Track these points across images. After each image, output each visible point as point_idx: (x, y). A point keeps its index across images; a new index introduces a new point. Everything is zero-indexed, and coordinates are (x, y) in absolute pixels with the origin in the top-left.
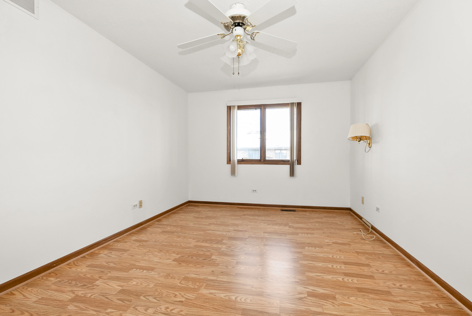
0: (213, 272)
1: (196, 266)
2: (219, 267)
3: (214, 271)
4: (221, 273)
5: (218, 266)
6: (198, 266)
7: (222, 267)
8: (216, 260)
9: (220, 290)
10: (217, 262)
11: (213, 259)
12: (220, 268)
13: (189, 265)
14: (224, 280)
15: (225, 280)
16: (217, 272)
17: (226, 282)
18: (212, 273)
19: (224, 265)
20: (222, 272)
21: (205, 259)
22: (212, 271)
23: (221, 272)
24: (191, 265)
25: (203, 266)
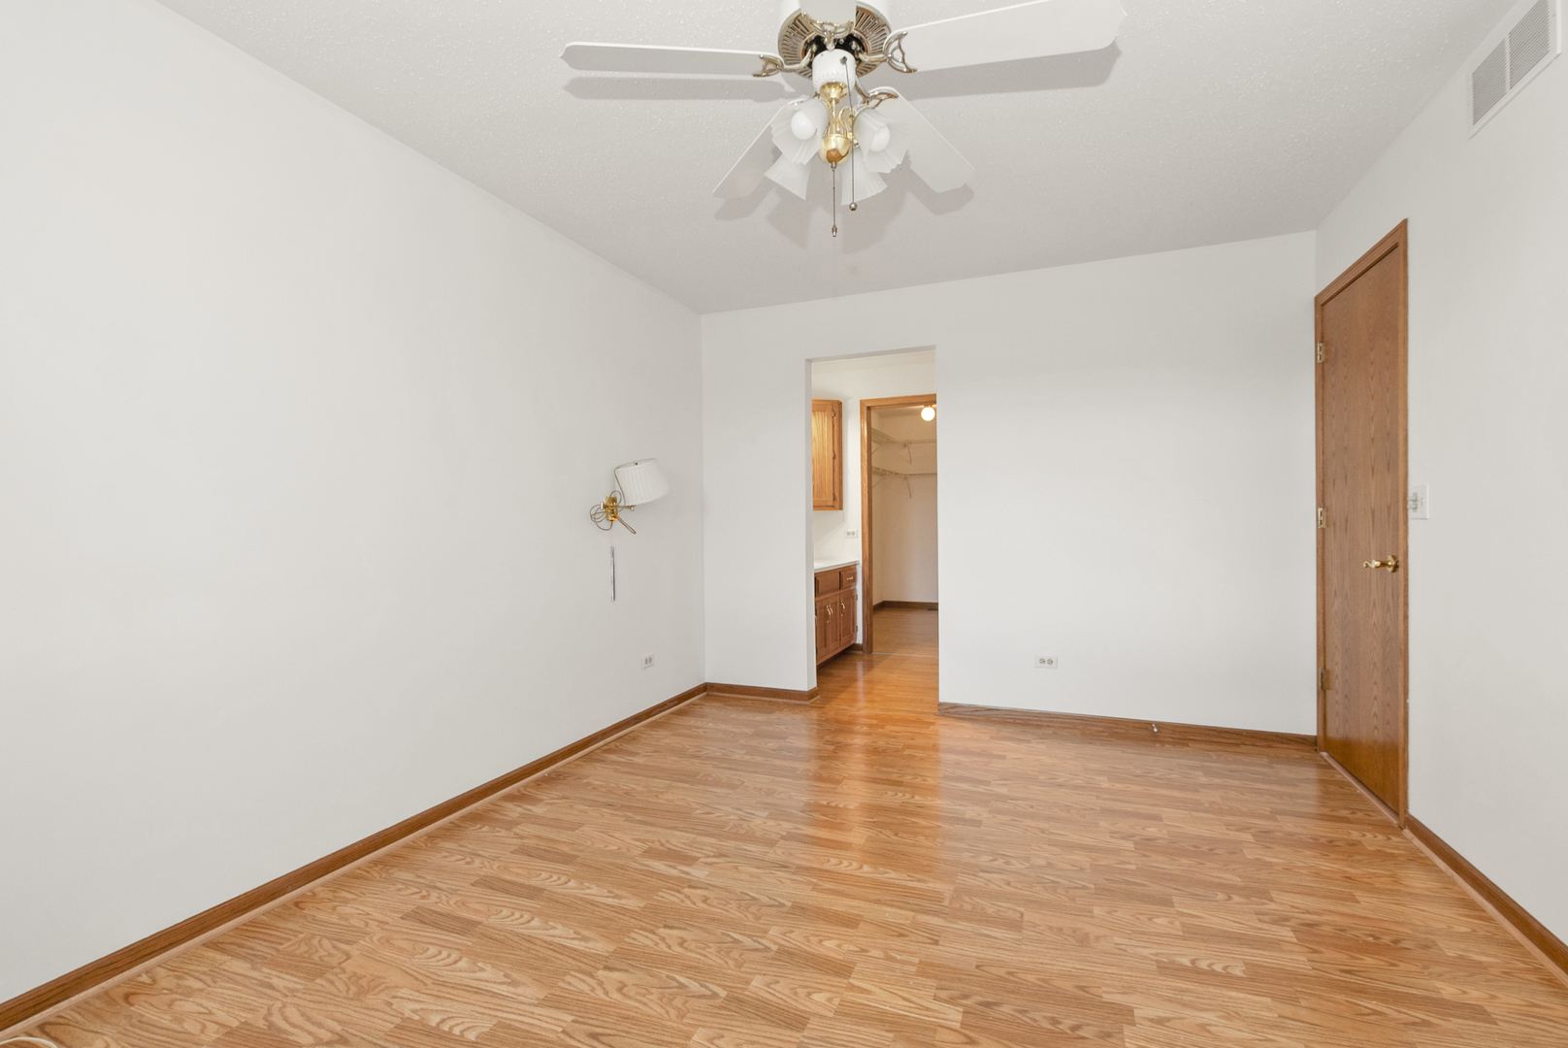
0: (932, 939)
1: (1010, 973)
2: (916, 960)
3: (930, 941)
4: (906, 933)
5: (921, 962)
6: (1002, 972)
7: (904, 957)
8: (936, 998)
9: (898, 886)
10: (929, 982)
11: (951, 1001)
12: (912, 954)
13: (1039, 979)
14: (894, 910)
15: (889, 909)
16: (920, 939)
17: (886, 905)
18: (936, 938)
19: (898, 966)
20: (901, 935)
21: (988, 1005)
22: (936, 942)
23: (904, 936)
24: (1031, 978)
25: (978, 967)
